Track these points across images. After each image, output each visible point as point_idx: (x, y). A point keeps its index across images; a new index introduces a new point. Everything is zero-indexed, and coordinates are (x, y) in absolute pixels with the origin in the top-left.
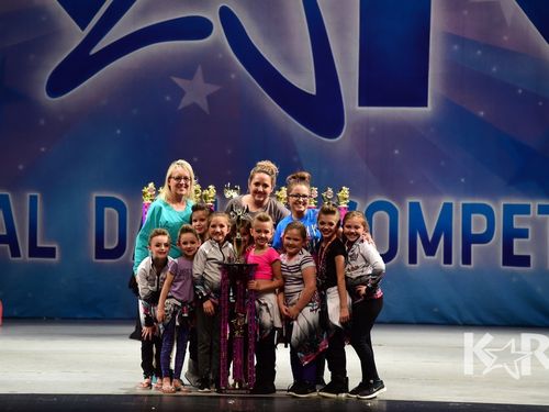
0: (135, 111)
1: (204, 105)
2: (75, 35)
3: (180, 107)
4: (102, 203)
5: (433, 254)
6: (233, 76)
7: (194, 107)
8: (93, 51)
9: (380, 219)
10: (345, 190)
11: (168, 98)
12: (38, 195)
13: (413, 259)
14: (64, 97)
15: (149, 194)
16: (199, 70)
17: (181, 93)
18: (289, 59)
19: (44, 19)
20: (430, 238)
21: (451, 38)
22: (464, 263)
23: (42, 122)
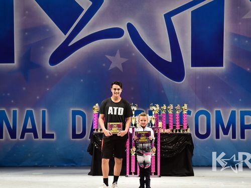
0: (89, 71)
1: (120, 67)
2: (61, 37)
3: (110, 69)
4: (75, 113)
5: (227, 134)
6: (133, 54)
7: (116, 69)
8: (70, 45)
9: (202, 118)
10: (186, 105)
11: (104, 65)
12: (46, 110)
13: (218, 137)
14: (57, 65)
15: (96, 108)
16: (118, 51)
17: (110, 62)
18: (159, 46)
19: (48, 30)
20: (225, 127)
21: (234, 35)
22: (241, 138)
23: (47, 77)
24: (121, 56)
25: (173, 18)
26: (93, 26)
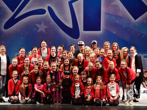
0: (27, 33)
1: (44, 31)
2: (11, 14)
3: (38, 32)
6: (51, 24)
7: (42, 32)
8: (16, 18)
11: (35, 29)
14: (8, 29)
15: (30, 54)
16: (43, 22)
17: (38, 28)
18: (66, 19)
19: (3, 10)
21: (107, 14)
23: (3, 36)
24: (45, 25)
25: (73, 4)
26: (29, 7)
